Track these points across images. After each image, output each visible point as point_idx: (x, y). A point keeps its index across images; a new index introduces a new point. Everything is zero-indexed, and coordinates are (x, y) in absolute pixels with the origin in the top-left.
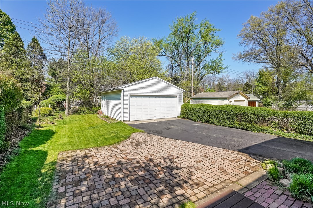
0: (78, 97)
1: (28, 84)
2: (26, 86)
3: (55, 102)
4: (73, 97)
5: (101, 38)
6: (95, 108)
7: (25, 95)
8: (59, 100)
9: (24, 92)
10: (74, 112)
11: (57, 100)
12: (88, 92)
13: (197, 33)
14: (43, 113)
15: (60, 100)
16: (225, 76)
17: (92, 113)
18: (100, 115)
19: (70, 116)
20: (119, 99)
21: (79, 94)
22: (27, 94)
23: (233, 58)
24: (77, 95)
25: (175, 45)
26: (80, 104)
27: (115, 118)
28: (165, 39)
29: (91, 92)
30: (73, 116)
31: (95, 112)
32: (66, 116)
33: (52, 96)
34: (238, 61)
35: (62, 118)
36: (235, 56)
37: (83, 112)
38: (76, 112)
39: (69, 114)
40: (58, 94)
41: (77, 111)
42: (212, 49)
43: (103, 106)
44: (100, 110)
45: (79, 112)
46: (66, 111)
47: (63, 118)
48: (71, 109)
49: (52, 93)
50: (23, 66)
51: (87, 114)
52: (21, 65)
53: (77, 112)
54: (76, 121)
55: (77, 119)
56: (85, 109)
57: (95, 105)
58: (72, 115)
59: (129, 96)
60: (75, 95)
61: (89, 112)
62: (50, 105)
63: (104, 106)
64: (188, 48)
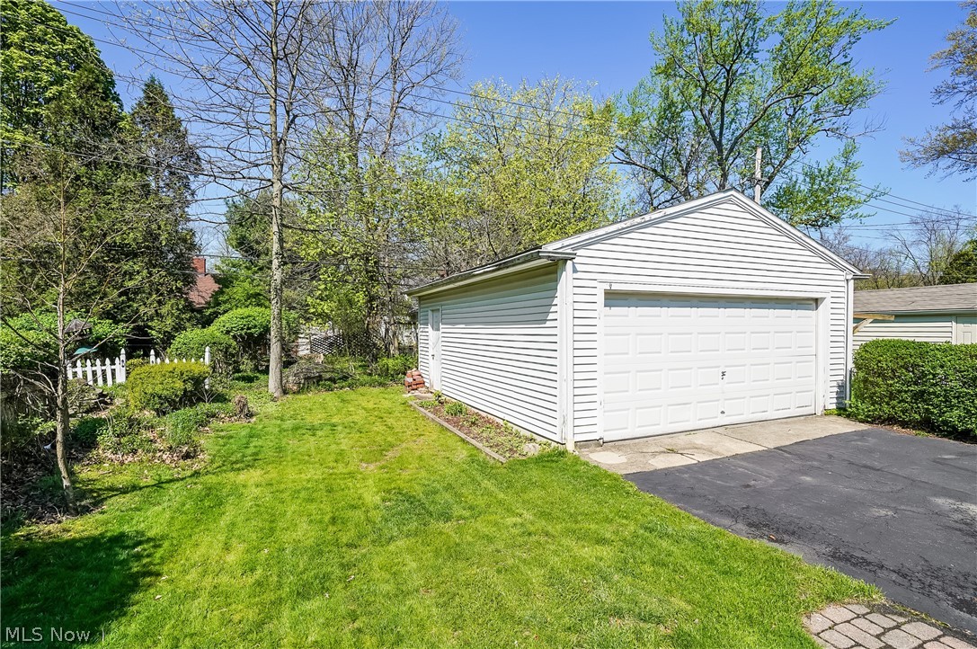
0: (324, 317)
1: (136, 268)
2: (131, 274)
3: (234, 337)
4: (308, 320)
5: (399, 89)
6: (391, 362)
7: (129, 311)
8: (249, 329)
9: (124, 298)
10: (307, 379)
11: (242, 329)
12: (360, 298)
13: (768, 55)
14: (158, 390)
15: (255, 326)
16: (832, 237)
17: (381, 384)
18: (417, 393)
19: (290, 396)
20: (540, 316)
21: (325, 307)
22: (135, 305)
23: (904, 156)
24: (319, 310)
25: (670, 113)
26: (331, 345)
27: (507, 418)
28: (624, 101)
29: (372, 299)
30: (303, 396)
31: (392, 376)
32: (274, 400)
33: (225, 312)
34: (930, 166)
35: (250, 415)
36: (912, 148)
37: (345, 378)
38: (314, 381)
39: (285, 392)
40: (247, 306)
41: (320, 376)
42: (815, 125)
43: (430, 354)
44: (414, 371)
45: (330, 379)
46: (273, 379)
47: (252, 416)
48: (295, 368)
49: (225, 302)
50: (116, 194)
51: (361, 389)
52: (109, 194)
53: (320, 378)
54: (313, 430)
55: (316, 418)
56: (349, 365)
57: (387, 349)
58: (299, 392)
59: (601, 298)
60: (312, 310)
61: (365, 377)
62: (207, 349)
63: (431, 352)
64: (727, 120)
